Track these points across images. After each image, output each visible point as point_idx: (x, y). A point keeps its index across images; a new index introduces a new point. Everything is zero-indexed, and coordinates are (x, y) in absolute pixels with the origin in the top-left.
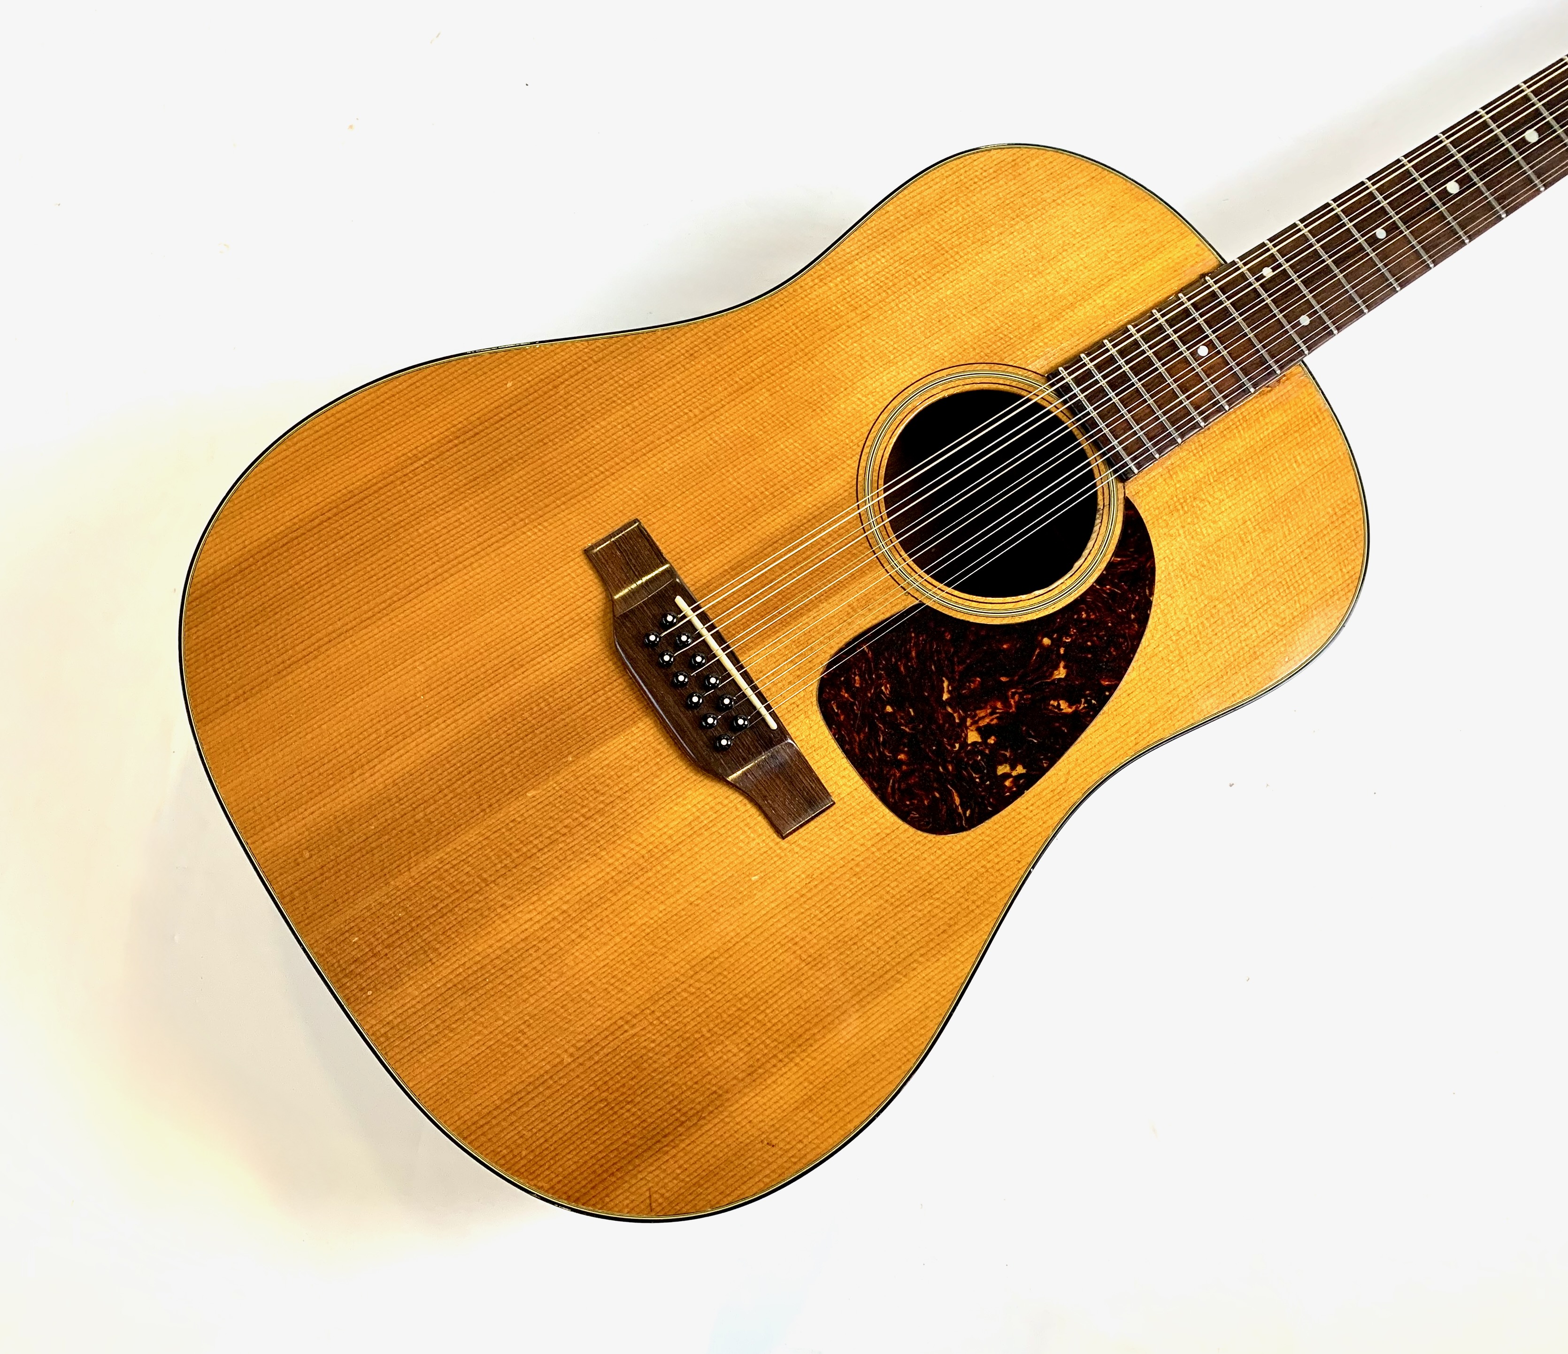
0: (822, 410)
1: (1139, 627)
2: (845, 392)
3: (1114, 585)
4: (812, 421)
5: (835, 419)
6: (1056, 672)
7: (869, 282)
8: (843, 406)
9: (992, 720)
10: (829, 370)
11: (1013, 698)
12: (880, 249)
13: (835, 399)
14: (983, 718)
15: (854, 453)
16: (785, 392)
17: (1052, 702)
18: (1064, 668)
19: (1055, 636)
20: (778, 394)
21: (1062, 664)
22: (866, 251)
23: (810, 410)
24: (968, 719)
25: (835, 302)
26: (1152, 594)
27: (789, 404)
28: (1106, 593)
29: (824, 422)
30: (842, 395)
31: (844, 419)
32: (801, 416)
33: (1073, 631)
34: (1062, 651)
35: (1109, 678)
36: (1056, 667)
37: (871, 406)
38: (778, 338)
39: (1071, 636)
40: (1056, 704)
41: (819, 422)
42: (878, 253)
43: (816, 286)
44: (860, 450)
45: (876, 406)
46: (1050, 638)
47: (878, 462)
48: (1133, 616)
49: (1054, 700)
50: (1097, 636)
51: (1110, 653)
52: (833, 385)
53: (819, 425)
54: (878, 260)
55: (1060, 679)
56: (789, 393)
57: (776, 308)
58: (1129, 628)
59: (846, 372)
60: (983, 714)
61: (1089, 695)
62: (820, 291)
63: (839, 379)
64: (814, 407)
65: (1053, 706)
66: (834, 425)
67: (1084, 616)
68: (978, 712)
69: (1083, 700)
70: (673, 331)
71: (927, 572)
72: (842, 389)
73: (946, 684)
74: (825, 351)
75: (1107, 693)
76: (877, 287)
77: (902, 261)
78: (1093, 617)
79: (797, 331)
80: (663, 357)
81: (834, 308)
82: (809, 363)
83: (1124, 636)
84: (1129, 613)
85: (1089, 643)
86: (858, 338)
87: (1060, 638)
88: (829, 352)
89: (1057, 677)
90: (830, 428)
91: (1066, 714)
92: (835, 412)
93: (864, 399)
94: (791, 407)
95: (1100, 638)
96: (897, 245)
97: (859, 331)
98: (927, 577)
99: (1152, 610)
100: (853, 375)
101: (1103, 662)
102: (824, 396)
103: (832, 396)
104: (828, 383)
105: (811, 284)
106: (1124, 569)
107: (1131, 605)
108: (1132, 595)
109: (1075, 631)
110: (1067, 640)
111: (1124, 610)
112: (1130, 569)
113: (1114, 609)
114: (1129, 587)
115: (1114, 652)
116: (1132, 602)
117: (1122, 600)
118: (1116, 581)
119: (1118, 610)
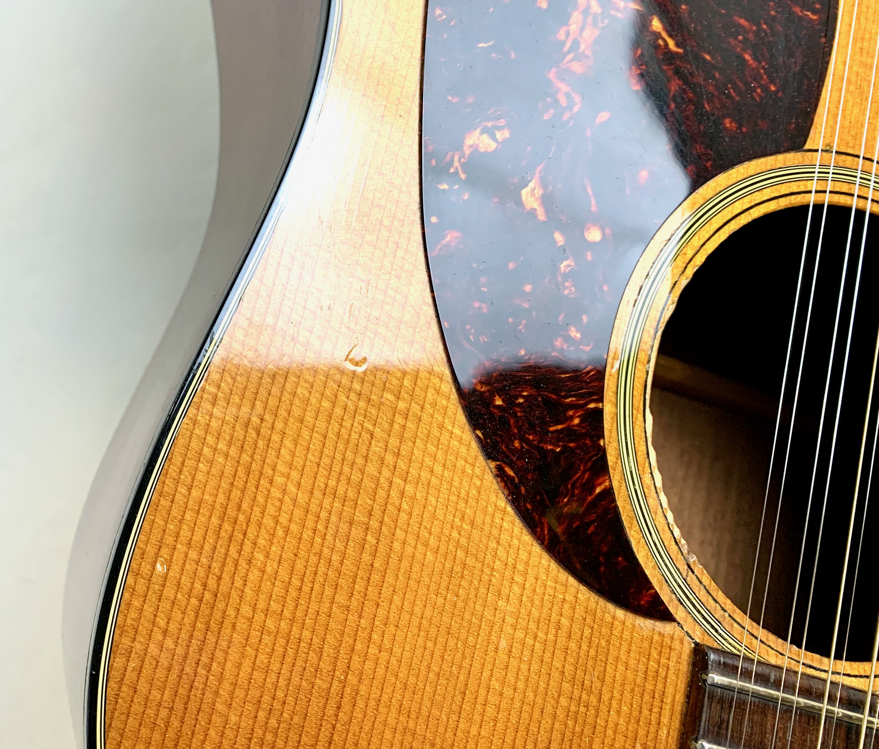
3: (572, 434)
6: (540, 193)
9: (568, 34)
11: (567, 95)
14: (582, 29)
17: (506, 134)
18: (533, 211)
19: (589, 256)
21: (541, 214)
24: (599, 11)
26: (500, 474)
28: (572, 406)
33: (569, 288)
34: (559, 238)
35: (455, 249)
36: (545, 203)
39: (566, 277)
40: (499, 135)
46: (593, 246)
48: (498, 402)
49: (505, 141)
50: (527, 314)
51: (483, 298)
55: (524, 186)
58: (489, 373)
60: (586, 33)
65: (500, 128)
67: (575, 333)
68: (597, 33)
69: (462, 176)
71: (818, 208)
73: (671, 44)
78: (558, 343)
84: (510, 401)
85: (528, 288)
89: (530, 187)
91: (471, 129)
98: (812, 199)
99: (474, 445)
106: (575, 482)
107: (517, 422)
108: (528, 442)
109: (566, 292)
110: (568, 266)
111: (521, 400)
112: (568, 490)
113: (538, 388)
114: (544, 453)
115: (480, 308)
116: (520, 428)
117: (538, 418)
118: (572, 445)
119: (533, 392)
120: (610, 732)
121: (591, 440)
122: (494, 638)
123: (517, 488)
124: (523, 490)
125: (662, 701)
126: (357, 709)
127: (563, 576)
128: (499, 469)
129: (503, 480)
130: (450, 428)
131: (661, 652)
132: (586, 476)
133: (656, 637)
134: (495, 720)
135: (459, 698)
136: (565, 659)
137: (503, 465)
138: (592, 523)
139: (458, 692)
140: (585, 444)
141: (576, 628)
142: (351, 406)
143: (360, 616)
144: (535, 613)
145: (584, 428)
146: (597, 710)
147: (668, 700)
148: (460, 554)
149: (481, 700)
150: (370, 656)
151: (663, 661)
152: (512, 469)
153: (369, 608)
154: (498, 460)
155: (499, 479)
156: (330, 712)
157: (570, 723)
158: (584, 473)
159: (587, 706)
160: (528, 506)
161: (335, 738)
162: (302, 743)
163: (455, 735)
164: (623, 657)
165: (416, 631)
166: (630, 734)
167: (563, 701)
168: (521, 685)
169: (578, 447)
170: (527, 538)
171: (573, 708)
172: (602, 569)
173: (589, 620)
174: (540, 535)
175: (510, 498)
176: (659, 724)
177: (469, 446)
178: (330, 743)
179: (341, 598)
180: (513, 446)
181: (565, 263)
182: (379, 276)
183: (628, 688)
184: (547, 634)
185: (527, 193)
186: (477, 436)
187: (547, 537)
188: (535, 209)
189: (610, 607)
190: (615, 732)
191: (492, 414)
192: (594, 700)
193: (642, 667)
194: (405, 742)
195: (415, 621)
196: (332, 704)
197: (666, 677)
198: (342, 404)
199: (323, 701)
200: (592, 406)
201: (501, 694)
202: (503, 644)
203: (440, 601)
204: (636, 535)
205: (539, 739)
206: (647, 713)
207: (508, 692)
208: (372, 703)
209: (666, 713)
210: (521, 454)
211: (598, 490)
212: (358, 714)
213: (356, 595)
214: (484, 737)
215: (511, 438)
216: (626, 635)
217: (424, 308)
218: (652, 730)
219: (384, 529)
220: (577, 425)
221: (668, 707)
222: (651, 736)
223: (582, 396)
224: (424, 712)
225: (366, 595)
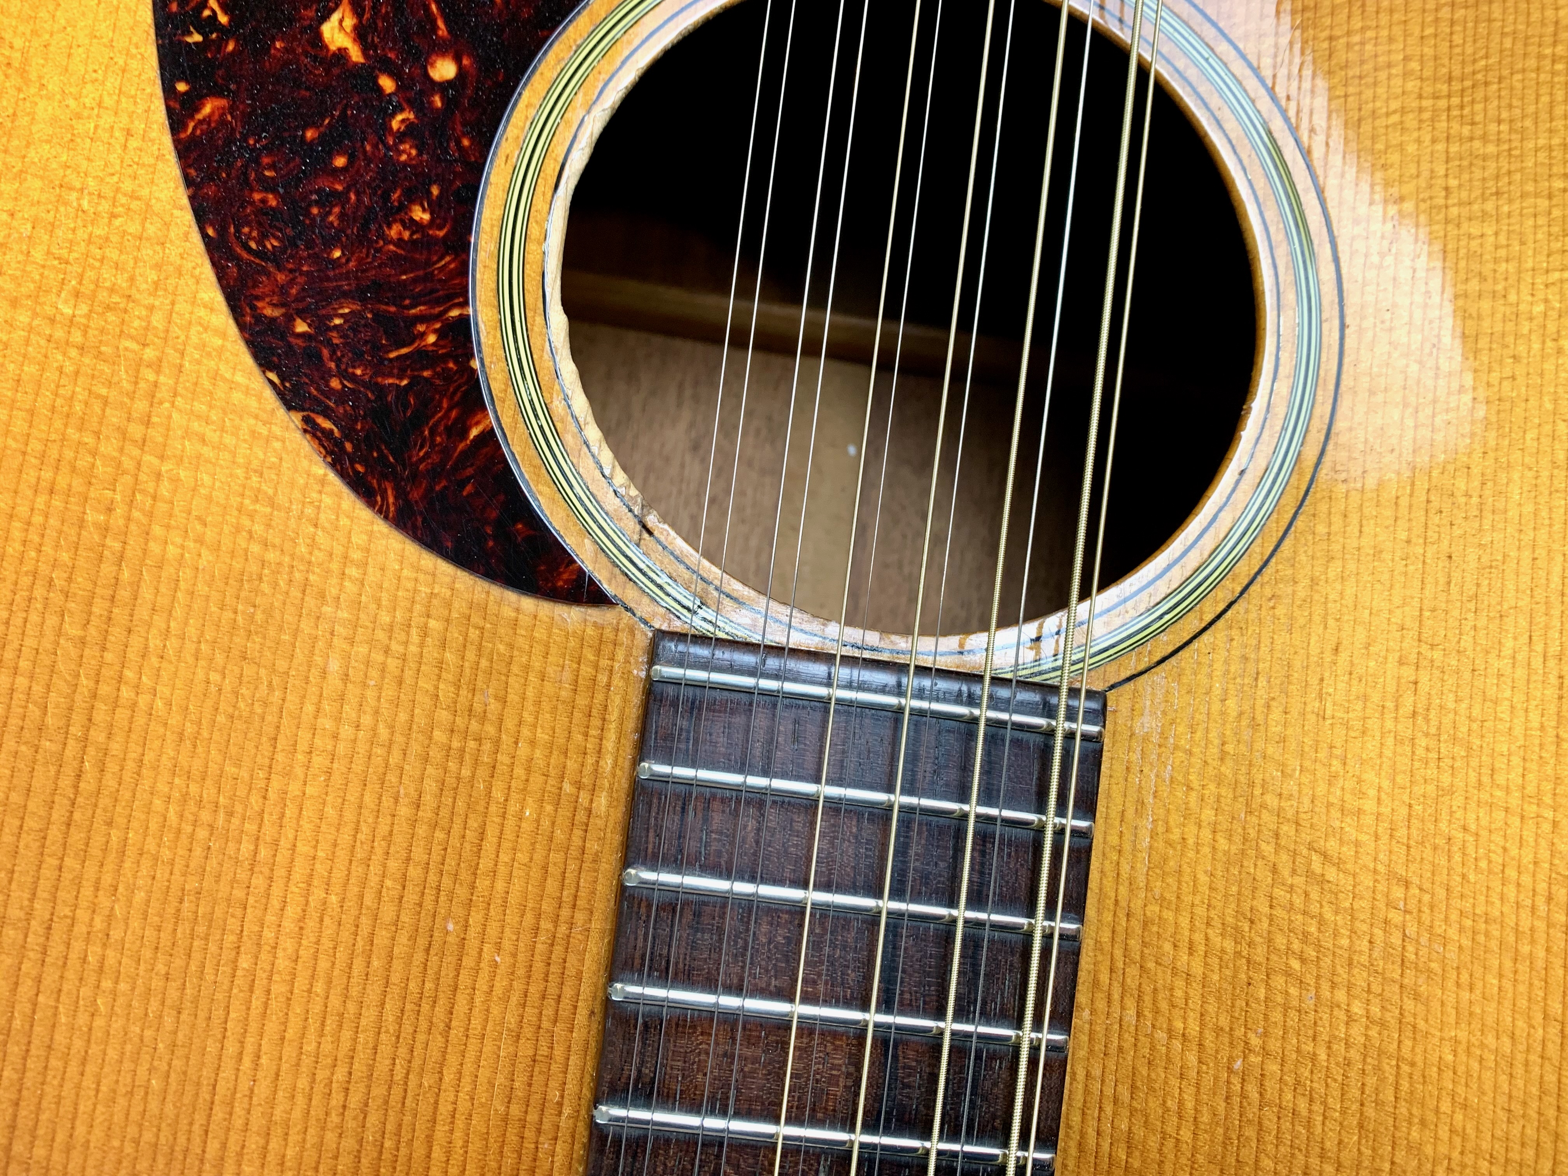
0: (1435, 97)
1: (259, 318)
2: (1440, 182)
3: (424, 357)
4: (1428, 51)
5: (1394, 105)
6: (349, 22)
8: (1411, 148)
10: (1523, 196)
13: (1440, 147)
16: (1540, 57)
18: (342, 53)
19: (438, 101)
20: (1548, 40)
21: (356, 55)
23: (1457, 73)
26: (311, 429)
27: (1508, 43)
28: (422, 319)
29: (1406, 75)
30: (1441, 170)
31: (1381, 122)
32: (1458, 39)
33: (408, 152)
34: (387, 84)
35: (218, 123)
36: (360, 34)
39: (401, 137)
41: (1414, 65)
46: (444, 87)
48: (301, 327)
50: (341, 198)
51: (269, 186)
52: (1478, 174)
53: (1406, 59)
55: (325, 17)
56: (1532, 63)
58: (283, 290)
59: (1490, 229)
61: (221, 44)
63: (1484, 199)
64: (1456, 86)
66: (1381, 91)
67: (420, 215)
69: (223, 19)
75: (182, 87)
78: (394, 232)
83: (275, 258)
84: (321, 325)
85: (340, 162)
87: (419, 104)
89: (335, 17)
90: (1382, 75)
92: (1411, 121)
94: (1496, 38)
95: (328, 199)
99: (269, 394)
100: (1470, 237)
101: (269, 149)
102: (1466, 131)
103: (1454, 148)
104: (1492, 165)
106: (436, 425)
107: (333, 353)
108: (353, 378)
109: (404, 157)
110: (403, 121)
111: (338, 321)
112: (424, 439)
113: (364, 300)
114: (382, 391)
115: (264, 201)
116: (338, 362)
117: (366, 342)
118: (426, 374)
119: (354, 307)
120: (519, 771)
121: (456, 363)
122: (318, 659)
123: (339, 444)
124: (348, 446)
125: (604, 720)
126: (108, 776)
127: (429, 561)
128: (306, 420)
129: (314, 436)
130: (228, 376)
131: (599, 651)
132: (454, 414)
133: (590, 631)
134: (329, 773)
135: (266, 746)
136: (439, 677)
137: (312, 415)
138: (469, 479)
139: (264, 739)
140: (447, 370)
141: (455, 634)
142: (69, 368)
143: (104, 649)
144: (385, 618)
145: (443, 347)
146: (497, 742)
147: (614, 715)
148: (255, 548)
149: (303, 746)
150: (122, 701)
151: (604, 663)
152: (327, 417)
153: (117, 633)
154: (303, 410)
155: (308, 436)
156: (66, 782)
157: (452, 765)
158: (450, 409)
159: (479, 740)
160: (360, 468)
161: (77, 816)
162: (25, 828)
163: (265, 798)
164: (537, 664)
165: (190, 660)
166: (553, 772)
167: (439, 735)
168: (367, 720)
169: (436, 375)
170: (364, 513)
171: (456, 744)
172: (491, 544)
173: (476, 619)
174: (382, 506)
175: (329, 459)
176: (599, 752)
177: (259, 398)
178: (69, 825)
179: (72, 630)
180: (328, 386)
181: (400, 117)
182: (102, 180)
183: (546, 706)
184: (406, 643)
185: (332, 29)
186: (271, 382)
187: (392, 509)
188: (346, 49)
189: (511, 596)
190: (528, 770)
191: (290, 346)
192: (491, 730)
193: (567, 676)
194: (187, 814)
195: (190, 647)
196: (69, 771)
197: (609, 685)
198: (55, 365)
199: (53, 770)
200: (455, 313)
201: (335, 737)
202: (334, 666)
203: (228, 615)
204: (545, 490)
205: (402, 791)
206: (580, 737)
207: (346, 731)
208: (130, 765)
209: (611, 736)
210: (341, 397)
211: (474, 432)
212: (110, 782)
213: (95, 621)
214: (312, 797)
215: (326, 375)
216: (540, 634)
217: (177, 213)
218: (590, 760)
219: (133, 527)
220: (434, 344)
221: (613, 726)
222: (588, 769)
223: (437, 302)
224: (213, 768)
225: (110, 619)
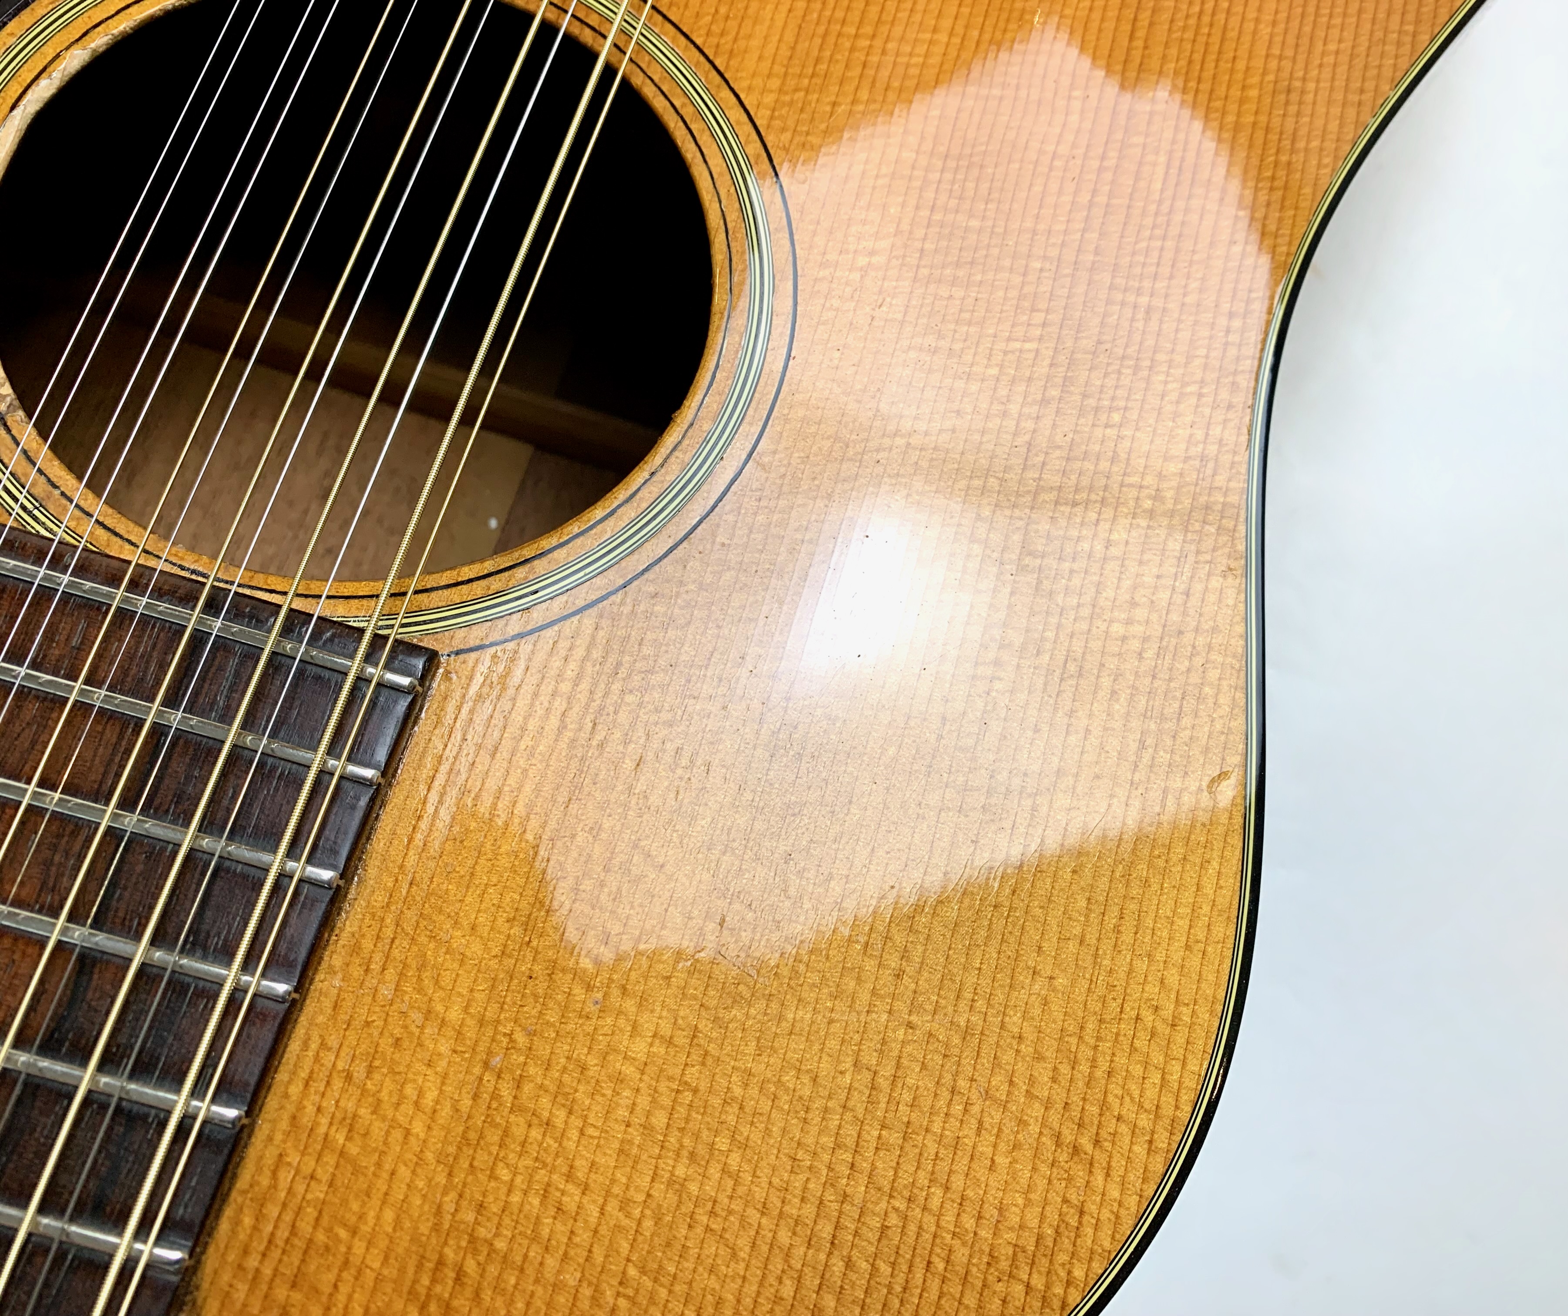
5: (886, 170)
7: (1099, 547)
12: (1149, 654)
15: (777, 123)
22: (1175, 617)
25: (1127, 432)
31: (869, 183)
37: (832, 257)
38: (1168, 255)
42: (1145, 639)
43: (1199, 434)
44: (770, 140)
45: (822, 265)
47: (704, 139)
54: (1129, 622)
57: (1231, 315)
59: (958, 293)
62: (1183, 433)
63: (958, 265)
70: (1366, 109)
72: (929, 246)
74: (1043, 305)
76: (1069, 550)
77: (1072, 668)
79: (1144, 300)
80: (1332, 47)
81: (1116, 417)
82: (1054, 253)
86: (1003, 392)
88: (1033, 310)
93: (862, 261)
96: (1123, 697)
97: (1014, 408)
100: (936, 297)
105: (1216, 431)
